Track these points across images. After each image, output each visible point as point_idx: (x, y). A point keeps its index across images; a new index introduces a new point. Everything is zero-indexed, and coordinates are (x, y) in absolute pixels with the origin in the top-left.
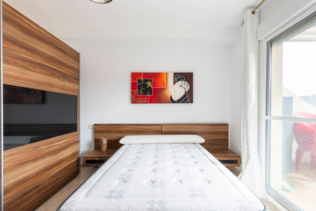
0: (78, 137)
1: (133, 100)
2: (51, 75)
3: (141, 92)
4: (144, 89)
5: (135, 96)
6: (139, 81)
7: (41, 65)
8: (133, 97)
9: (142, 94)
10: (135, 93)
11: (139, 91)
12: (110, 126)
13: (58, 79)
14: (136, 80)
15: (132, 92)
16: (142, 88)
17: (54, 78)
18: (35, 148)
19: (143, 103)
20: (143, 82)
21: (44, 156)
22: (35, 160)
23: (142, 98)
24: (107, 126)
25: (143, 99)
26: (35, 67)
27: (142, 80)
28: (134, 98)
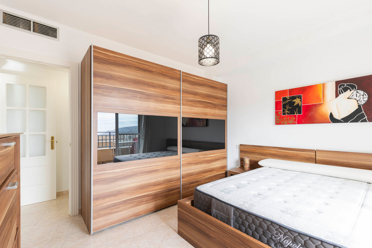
0: (226, 154)
1: (278, 121)
2: (205, 107)
3: (287, 112)
4: (290, 108)
5: (279, 116)
6: (285, 99)
7: (200, 102)
8: (277, 117)
9: (288, 114)
10: (279, 113)
11: (284, 111)
12: (253, 147)
13: (211, 109)
14: (280, 98)
15: (276, 113)
16: (288, 107)
17: (207, 108)
18: (197, 156)
19: (289, 124)
20: (289, 99)
21: (201, 163)
22: (197, 164)
23: (288, 119)
24: (251, 147)
25: (290, 119)
26: (196, 104)
27: (288, 98)
28: (278, 119)
